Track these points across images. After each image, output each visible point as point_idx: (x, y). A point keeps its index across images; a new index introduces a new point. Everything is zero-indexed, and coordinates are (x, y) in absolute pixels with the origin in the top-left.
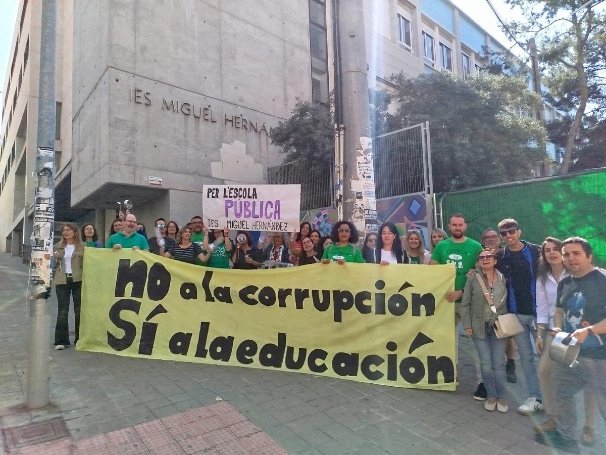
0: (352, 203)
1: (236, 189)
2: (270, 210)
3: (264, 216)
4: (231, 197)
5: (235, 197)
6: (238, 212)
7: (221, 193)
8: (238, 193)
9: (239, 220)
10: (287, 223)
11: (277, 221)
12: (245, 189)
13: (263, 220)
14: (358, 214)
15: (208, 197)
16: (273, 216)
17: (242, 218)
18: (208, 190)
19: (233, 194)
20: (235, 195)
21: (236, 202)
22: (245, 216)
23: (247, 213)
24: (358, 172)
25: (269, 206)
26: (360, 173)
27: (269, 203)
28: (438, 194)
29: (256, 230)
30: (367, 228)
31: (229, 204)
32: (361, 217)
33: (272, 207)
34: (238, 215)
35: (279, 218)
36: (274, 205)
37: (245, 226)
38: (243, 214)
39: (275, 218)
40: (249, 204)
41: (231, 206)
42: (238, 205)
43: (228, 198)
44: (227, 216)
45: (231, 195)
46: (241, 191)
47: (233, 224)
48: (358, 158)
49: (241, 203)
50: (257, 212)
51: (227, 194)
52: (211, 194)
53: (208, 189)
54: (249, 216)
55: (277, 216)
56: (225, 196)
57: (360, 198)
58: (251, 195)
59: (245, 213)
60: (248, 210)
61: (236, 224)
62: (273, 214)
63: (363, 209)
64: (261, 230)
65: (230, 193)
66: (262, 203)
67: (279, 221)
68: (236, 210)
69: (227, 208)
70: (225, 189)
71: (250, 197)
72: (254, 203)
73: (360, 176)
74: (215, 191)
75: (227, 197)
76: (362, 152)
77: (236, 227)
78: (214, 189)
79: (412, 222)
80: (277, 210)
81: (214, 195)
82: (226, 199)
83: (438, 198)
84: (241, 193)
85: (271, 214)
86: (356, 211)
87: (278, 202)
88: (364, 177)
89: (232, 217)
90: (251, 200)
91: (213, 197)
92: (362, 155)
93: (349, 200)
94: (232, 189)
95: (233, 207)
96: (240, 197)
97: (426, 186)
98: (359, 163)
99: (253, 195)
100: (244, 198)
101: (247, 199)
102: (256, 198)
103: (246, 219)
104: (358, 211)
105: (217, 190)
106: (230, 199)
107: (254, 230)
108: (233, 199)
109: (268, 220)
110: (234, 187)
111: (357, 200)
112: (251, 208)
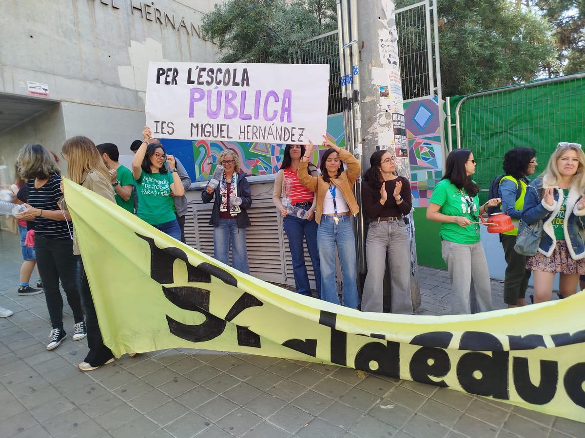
0: (374, 103)
1: (212, 71)
2: (274, 106)
3: (261, 116)
4: (202, 83)
5: (208, 83)
6: (214, 108)
7: (182, 77)
8: (214, 76)
9: (214, 122)
10: (303, 129)
11: (285, 124)
12: (228, 71)
13: (261, 122)
14: (383, 120)
15: (158, 82)
16: (278, 117)
17: (220, 120)
18: (159, 72)
19: (205, 78)
20: (210, 80)
21: (210, 92)
22: (227, 117)
23: (231, 111)
24: (381, 54)
25: (272, 99)
26: (384, 57)
27: (273, 93)
28: (453, 98)
29: (246, 140)
30: (397, 141)
31: (197, 96)
32: (388, 125)
33: (277, 101)
34: (213, 115)
35: (289, 121)
36: (281, 97)
37: (224, 134)
38: (222, 112)
39: (282, 120)
40: (235, 95)
41: (201, 99)
42: (214, 97)
43: (196, 85)
44: (191, 115)
45: (201, 80)
46: (221, 73)
47: (203, 129)
48: (380, 32)
49: (219, 94)
50: (249, 110)
51: (194, 78)
52: (162, 78)
53: (159, 70)
54: (234, 115)
55: (286, 116)
56: (190, 82)
57: (385, 95)
58: (239, 79)
59: (226, 111)
60: (232, 106)
61: (208, 128)
62: (279, 114)
63: (391, 112)
64: (255, 140)
65: (200, 76)
66: (258, 94)
67: (289, 126)
68: (209, 104)
69: (193, 101)
70: (190, 71)
71: (237, 84)
72: (244, 94)
73: (384, 61)
74: (171, 73)
75: (193, 82)
76: (385, 22)
77: (207, 134)
78: (169, 70)
79: (418, 137)
80: (287, 106)
81: (170, 79)
82: (191, 86)
83: (453, 104)
84: (220, 77)
85: (275, 112)
86: (381, 115)
87: (288, 94)
88: (390, 62)
89: (201, 118)
90: (238, 90)
91: (167, 83)
92: (385, 27)
93: (368, 99)
94: (204, 69)
95: (205, 100)
96: (219, 83)
97: (432, 89)
98: (382, 40)
99: (243, 80)
100: (226, 84)
101: (231, 87)
102: (248, 85)
103: (227, 122)
104: (384, 116)
105: (176, 71)
106: (200, 86)
107: (242, 140)
108: (205, 87)
109: (270, 123)
110: (208, 66)
111: (382, 99)
112: (237, 102)
